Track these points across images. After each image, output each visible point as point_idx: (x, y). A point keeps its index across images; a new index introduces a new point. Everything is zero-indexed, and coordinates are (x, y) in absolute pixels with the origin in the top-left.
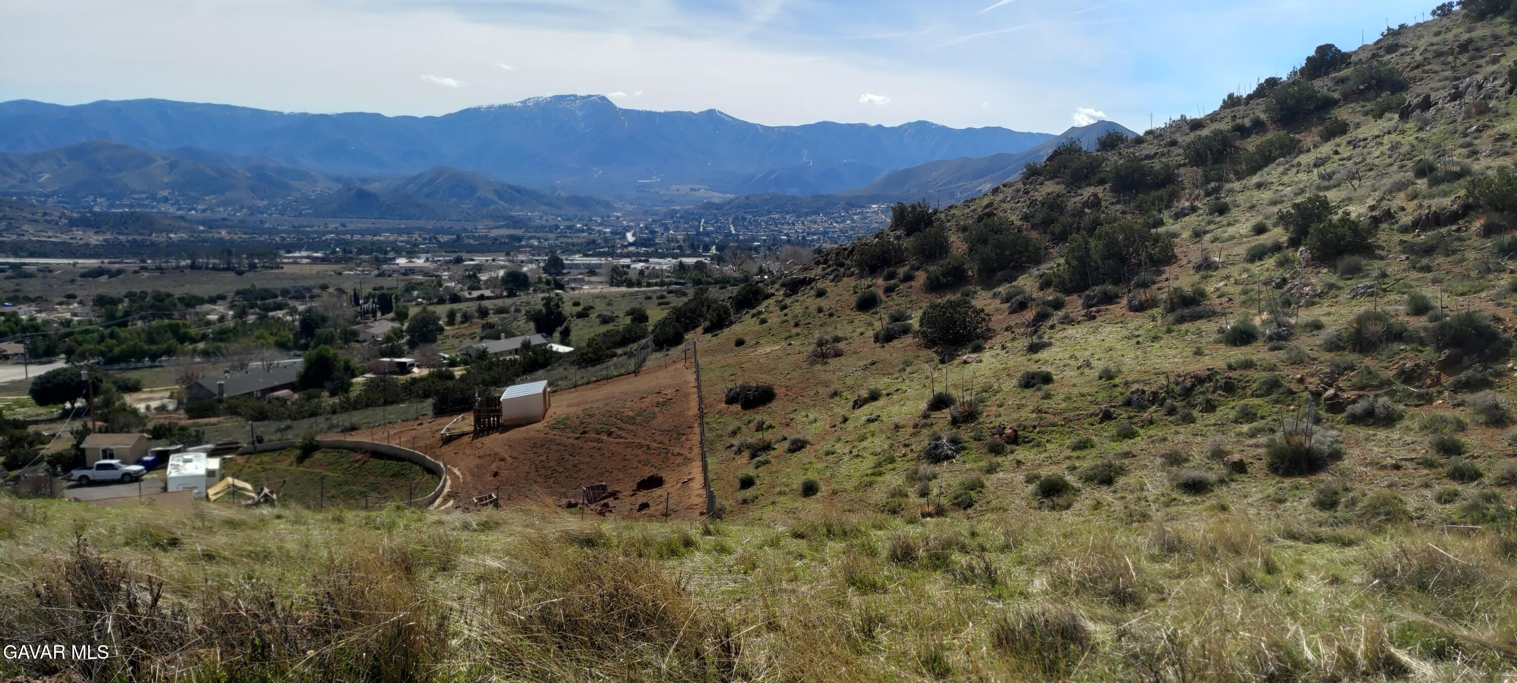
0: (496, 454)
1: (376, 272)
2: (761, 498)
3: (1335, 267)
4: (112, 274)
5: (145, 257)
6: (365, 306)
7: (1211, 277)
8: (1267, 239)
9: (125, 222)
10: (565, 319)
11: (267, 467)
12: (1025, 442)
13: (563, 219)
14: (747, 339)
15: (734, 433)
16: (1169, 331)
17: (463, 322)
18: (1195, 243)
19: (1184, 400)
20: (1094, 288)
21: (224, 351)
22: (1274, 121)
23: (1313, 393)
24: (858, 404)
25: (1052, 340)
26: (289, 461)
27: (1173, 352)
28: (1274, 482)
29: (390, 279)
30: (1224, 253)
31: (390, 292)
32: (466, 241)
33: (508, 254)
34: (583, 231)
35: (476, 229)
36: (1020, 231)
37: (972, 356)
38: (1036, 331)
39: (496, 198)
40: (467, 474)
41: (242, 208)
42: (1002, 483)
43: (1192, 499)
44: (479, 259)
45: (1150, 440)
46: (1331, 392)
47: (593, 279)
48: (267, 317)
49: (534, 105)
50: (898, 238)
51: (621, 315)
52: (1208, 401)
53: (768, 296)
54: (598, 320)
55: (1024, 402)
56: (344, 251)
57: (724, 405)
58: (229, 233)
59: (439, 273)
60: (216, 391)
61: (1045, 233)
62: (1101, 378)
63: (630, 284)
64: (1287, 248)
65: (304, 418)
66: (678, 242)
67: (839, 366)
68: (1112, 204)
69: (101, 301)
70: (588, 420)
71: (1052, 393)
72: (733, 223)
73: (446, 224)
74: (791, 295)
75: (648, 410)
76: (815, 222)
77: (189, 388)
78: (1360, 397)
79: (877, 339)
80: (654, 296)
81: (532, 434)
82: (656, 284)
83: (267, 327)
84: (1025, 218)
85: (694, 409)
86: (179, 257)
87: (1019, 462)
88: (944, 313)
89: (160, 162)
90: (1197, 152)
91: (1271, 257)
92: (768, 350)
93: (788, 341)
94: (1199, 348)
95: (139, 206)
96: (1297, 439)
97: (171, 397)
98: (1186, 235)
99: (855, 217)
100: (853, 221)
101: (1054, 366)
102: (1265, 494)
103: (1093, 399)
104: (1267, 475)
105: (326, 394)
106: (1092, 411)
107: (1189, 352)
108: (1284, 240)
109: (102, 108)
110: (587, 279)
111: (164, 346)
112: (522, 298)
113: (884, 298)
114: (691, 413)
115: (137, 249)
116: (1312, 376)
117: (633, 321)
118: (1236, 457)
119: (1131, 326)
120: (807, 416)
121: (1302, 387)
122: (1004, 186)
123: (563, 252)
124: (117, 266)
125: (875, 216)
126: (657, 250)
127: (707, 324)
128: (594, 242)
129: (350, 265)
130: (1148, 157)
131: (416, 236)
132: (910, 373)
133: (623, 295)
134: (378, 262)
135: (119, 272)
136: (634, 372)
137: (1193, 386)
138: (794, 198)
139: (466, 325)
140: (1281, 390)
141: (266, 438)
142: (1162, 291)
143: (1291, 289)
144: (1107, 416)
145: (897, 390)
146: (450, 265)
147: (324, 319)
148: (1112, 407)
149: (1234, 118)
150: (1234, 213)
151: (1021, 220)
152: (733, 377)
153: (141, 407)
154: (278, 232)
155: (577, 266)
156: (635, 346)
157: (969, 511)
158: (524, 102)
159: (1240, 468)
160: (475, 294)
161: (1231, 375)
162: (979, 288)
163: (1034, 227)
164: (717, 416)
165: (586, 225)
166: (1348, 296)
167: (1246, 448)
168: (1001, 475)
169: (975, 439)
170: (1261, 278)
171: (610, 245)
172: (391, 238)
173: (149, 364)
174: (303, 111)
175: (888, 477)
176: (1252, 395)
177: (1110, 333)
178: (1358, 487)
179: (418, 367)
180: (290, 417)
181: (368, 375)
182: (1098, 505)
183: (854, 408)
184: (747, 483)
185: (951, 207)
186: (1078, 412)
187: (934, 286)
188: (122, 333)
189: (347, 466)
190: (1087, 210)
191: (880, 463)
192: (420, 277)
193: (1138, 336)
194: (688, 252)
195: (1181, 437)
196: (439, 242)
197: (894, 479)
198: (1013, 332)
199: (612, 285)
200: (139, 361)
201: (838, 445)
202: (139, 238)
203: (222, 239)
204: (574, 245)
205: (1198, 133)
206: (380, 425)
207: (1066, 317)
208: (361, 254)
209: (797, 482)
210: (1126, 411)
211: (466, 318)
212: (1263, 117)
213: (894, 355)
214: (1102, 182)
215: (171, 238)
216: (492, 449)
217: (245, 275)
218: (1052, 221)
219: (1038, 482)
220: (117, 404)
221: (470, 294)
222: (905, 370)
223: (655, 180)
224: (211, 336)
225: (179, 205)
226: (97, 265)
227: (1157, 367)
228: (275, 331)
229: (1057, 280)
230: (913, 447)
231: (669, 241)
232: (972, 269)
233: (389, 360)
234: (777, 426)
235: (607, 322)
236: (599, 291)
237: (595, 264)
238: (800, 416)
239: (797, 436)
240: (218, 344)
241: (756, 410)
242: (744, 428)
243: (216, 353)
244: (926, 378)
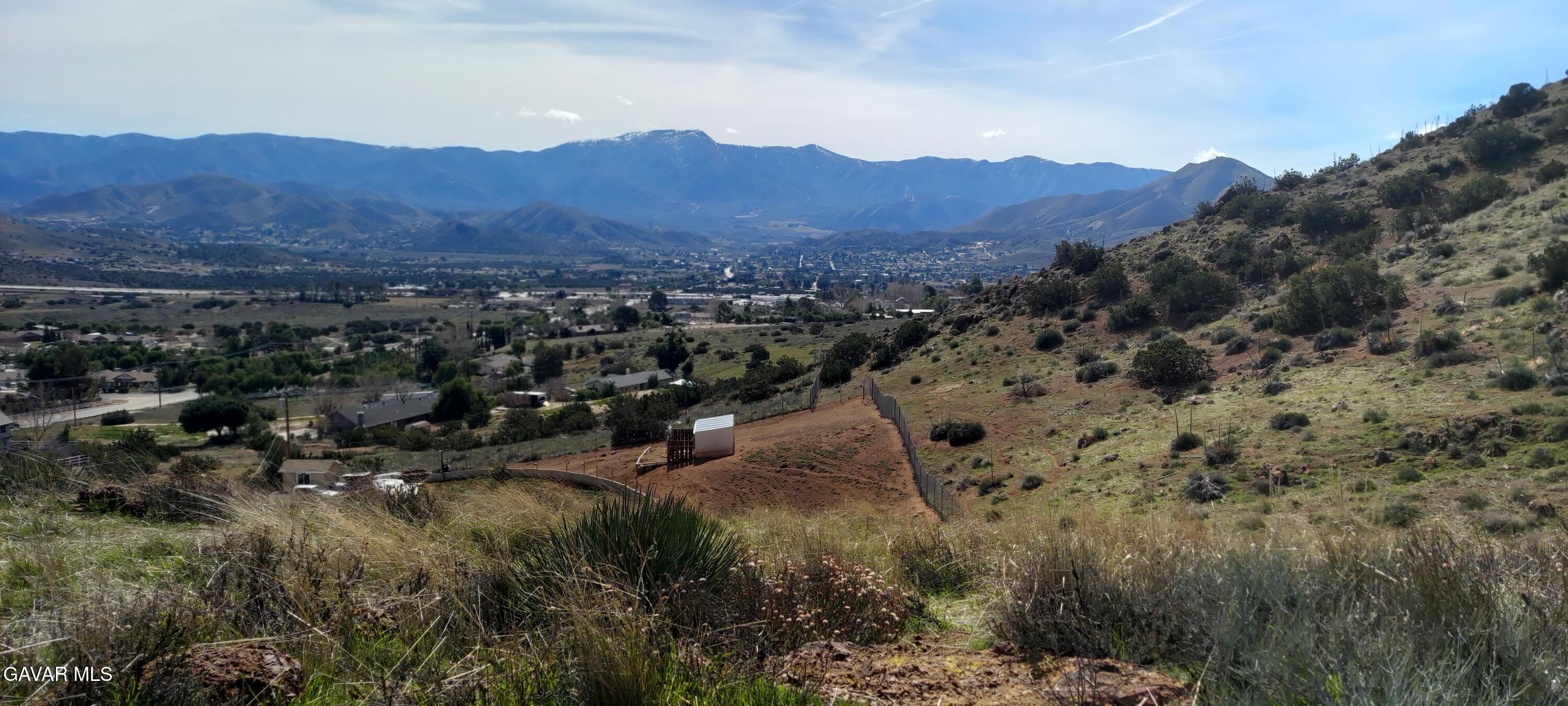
0: (695, 486)
1: (481, 306)
4: (225, 305)
5: (254, 288)
6: (479, 339)
7: (1458, 320)
8: (1516, 282)
9: (233, 255)
10: (688, 355)
12: (1297, 484)
13: (660, 255)
14: (922, 376)
15: (949, 470)
16: (1429, 375)
17: (579, 357)
18: (1423, 286)
19: (1467, 444)
20: (1325, 330)
21: (353, 381)
22: (1473, 162)
24: (1084, 443)
25: (1291, 382)
27: (1442, 396)
29: (496, 313)
30: (1467, 296)
31: (500, 325)
32: (566, 276)
33: (608, 289)
34: (681, 267)
35: (574, 264)
36: (1205, 269)
37: (1200, 396)
38: (1268, 373)
39: (594, 234)
41: (343, 241)
44: (581, 294)
45: (1440, 483)
47: (698, 315)
48: (384, 349)
49: (633, 140)
50: (1067, 276)
51: (740, 352)
52: (1496, 446)
53: (933, 334)
54: (717, 356)
55: (1283, 443)
56: (448, 285)
57: (929, 442)
58: (332, 266)
59: (543, 308)
60: (356, 421)
61: (1234, 273)
62: (1366, 420)
63: (739, 321)
64: (1540, 292)
66: (777, 278)
67: (1047, 405)
68: (1303, 245)
69: (223, 331)
70: (785, 454)
71: (1314, 434)
72: (833, 259)
73: (544, 259)
74: (959, 334)
75: (848, 446)
76: (918, 260)
77: (328, 418)
79: (1078, 378)
80: (769, 333)
81: (729, 466)
82: (765, 321)
83: (388, 358)
84: (1210, 258)
85: (897, 444)
86: (285, 287)
87: (1296, 504)
88: (1164, 353)
89: (266, 195)
90: (1393, 193)
91: (1524, 301)
92: (949, 388)
93: (969, 380)
94: (1472, 392)
95: (244, 238)
97: (311, 425)
98: (1410, 277)
99: (960, 255)
100: (957, 258)
101: (1304, 408)
103: (1363, 441)
105: (465, 425)
106: (1365, 453)
107: (1460, 396)
108: (1534, 282)
109: (209, 141)
110: (692, 315)
111: (291, 377)
112: (632, 334)
113: (1065, 338)
114: (896, 449)
115: (244, 281)
117: (754, 357)
118: (1542, 501)
119: (1380, 369)
120: (1027, 454)
122: (1176, 225)
123: (664, 288)
124: (228, 297)
125: (980, 254)
126: (757, 286)
127: (873, 360)
128: (693, 277)
129: (454, 299)
130: (1336, 197)
131: (515, 270)
132: (1133, 413)
133: (736, 332)
134: (482, 296)
135: (232, 303)
136: (809, 408)
137: (1477, 430)
138: (895, 234)
139: (583, 359)
142: (1403, 334)
143: (1559, 334)
144: (1384, 459)
145: (1125, 430)
146: (554, 300)
147: (445, 352)
148: (1387, 449)
149: (1427, 158)
150: (1462, 256)
151: (1204, 259)
152: (930, 415)
153: (284, 435)
154: (380, 265)
155: (679, 302)
156: (797, 382)
158: (622, 137)
159: (1548, 511)
160: (586, 329)
161: (1517, 419)
162: (1169, 328)
163: (1221, 267)
164: (926, 452)
165: (684, 261)
167: (1550, 492)
168: (1280, 515)
169: (1239, 480)
170: (1520, 322)
171: (709, 280)
172: (491, 272)
173: (276, 393)
174: (404, 145)
176: (1545, 440)
177: (1356, 376)
179: (549, 399)
181: (500, 408)
183: (1080, 447)
185: (1119, 246)
186: (1349, 455)
187: (1121, 326)
188: (247, 363)
190: (1276, 251)
191: (1138, 502)
192: (525, 312)
193: (1393, 379)
194: (789, 289)
195: (1473, 481)
196: (538, 276)
198: (1239, 374)
199: (719, 321)
200: (267, 391)
201: (1080, 484)
202: (246, 270)
203: (325, 271)
204: (672, 281)
205: (1388, 173)
206: (560, 456)
207: (1298, 359)
208: (464, 288)
210: (1404, 454)
211: (582, 353)
212: (1462, 157)
213: (1108, 395)
214: (1289, 222)
215: (276, 271)
216: (691, 481)
217: (353, 307)
218: (1241, 262)
220: (263, 433)
221: (580, 328)
222: (1125, 410)
223: (752, 215)
224: (332, 367)
225: (283, 237)
226: (209, 296)
227: (1429, 410)
228: (397, 363)
229: (1276, 322)
230: (1171, 486)
231: (768, 277)
232: (1159, 308)
233: (521, 393)
234: (995, 463)
235: (727, 359)
236: (709, 327)
237: (698, 300)
238: (1019, 454)
239: (1029, 474)
240: (343, 375)
241: (968, 447)
242: (959, 465)
243: (346, 384)
244: (1154, 418)
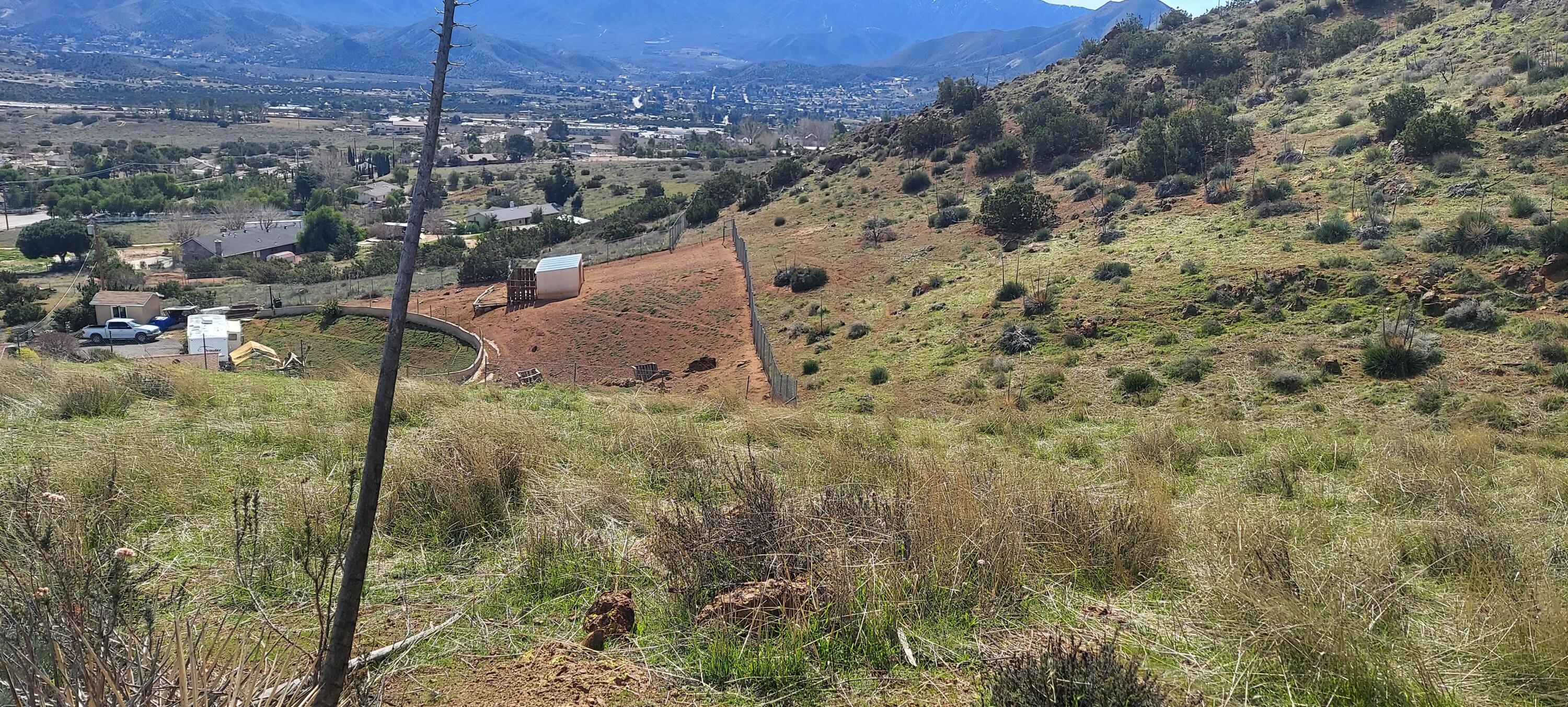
0: (533, 328)
1: (369, 130)
2: (826, 384)
3: (1432, 164)
4: (88, 121)
5: (120, 103)
6: (362, 165)
7: (1295, 169)
8: (1357, 131)
9: (97, 65)
10: (577, 190)
11: (289, 332)
12: (1104, 335)
13: (565, 81)
14: (787, 218)
15: (786, 317)
16: (1253, 225)
17: (466, 188)
18: (1272, 133)
19: (1273, 297)
20: (1169, 177)
21: (218, 207)
23: (1410, 295)
24: (919, 291)
25: (1125, 231)
26: (312, 327)
27: (1259, 247)
28: (1370, 384)
29: (384, 137)
30: (1308, 145)
31: (386, 152)
32: (463, 100)
33: (507, 116)
34: (586, 94)
35: (473, 87)
36: (1078, 112)
37: (1038, 244)
38: (1107, 221)
39: (494, 56)
40: (505, 348)
41: (221, 54)
42: (1083, 377)
43: (1285, 398)
44: (477, 120)
45: (1238, 337)
46: (1430, 293)
47: (600, 146)
48: (258, 173)
50: (945, 116)
51: (635, 187)
52: (1299, 299)
53: (807, 174)
54: (610, 191)
55: (1101, 294)
56: (334, 106)
57: (773, 287)
58: (209, 82)
60: (214, 250)
61: (1105, 116)
62: (1183, 272)
63: (641, 154)
64: (1376, 142)
65: (317, 282)
66: (688, 110)
67: (894, 250)
68: (1178, 87)
69: (79, 150)
70: (628, 297)
71: (1132, 285)
72: (746, 92)
74: (831, 174)
75: (692, 289)
76: (834, 95)
77: (185, 245)
78: (1461, 300)
79: (932, 223)
80: (669, 168)
81: (570, 309)
82: (668, 155)
83: (261, 183)
84: (1084, 99)
85: (742, 291)
86: (157, 105)
87: (1099, 356)
90: (1268, 35)
91: (1359, 151)
92: (811, 231)
93: (832, 222)
94: (1288, 244)
95: (110, 48)
96: (1396, 341)
97: (166, 254)
98: (1262, 124)
99: (876, 91)
100: (874, 94)
101: (1130, 258)
102: (1362, 395)
103: (1176, 293)
104: (1363, 376)
105: (330, 257)
106: (1175, 306)
107: (1276, 247)
108: (1374, 132)
110: (593, 146)
111: (151, 201)
112: (526, 164)
113: (932, 180)
114: (738, 294)
115: (111, 95)
116: (1410, 277)
117: (649, 193)
118: (1331, 358)
119: (1211, 218)
120: (864, 302)
121: (1399, 288)
122: (1059, 63)
123: (566, 116)
124: (91, 112)
125: (897, 90)
126: (666, 118)
127: (742, 200)
128: (599, 106)
129: (341, 121)
130: (1215, 39)
131: (409, 93)
132: (972, 261)
133: (635, 166)
134: (371, 120)
135: (95, 119)
136: (669, 249)
137: (1283, 283)
138: (812, 67)
139: (469, 190)
140: (1377, 291)
141: (284, 303)
142: (1242, 183)
143: (1383, 185)
144: (1192, 312)
145: (960, 278)
146: (446, 125)
147: (320, 179)
148: (1196, 302)
150: (1315, 102)
151: (1079, 101)
152: (780, 259)
153: (136, 264)
154: (262, 83)
155: (582, 132)
156: (665, 221)
157: (1050, 404)
159: (1334, 368)
160: (477, 157)
161: (1323, 273)
162: (1034, 172)
163: (1093, 109)
164: (767, 298)
165: (590, 88)
166: (1447, 195)
167: (1339, 349)
168: (1081, 368)
169: (1051, 332)
170: (1350, 173)
171: (616, 110)
172: (383, 94)
173: (136, 218)
175: (960, 367)
176: (1346, 295)
177: (1188, 225)
178: (1460, 393)
179: (425, 233)
180: (301, 280)
181: (372, 240)
182: (1185, 402)
183: (914, 295)
184: (810, 369)
185: (1002, 85)
186: (1160, 307)
187: (987, 170)
188: (104, 184)
189: (375, 334)
190: (1149, 93)
191: (951, 353)
192: (416, 137)
193: (1220, 229)
194: (699, 121)
195: (1270, 336)
197: (967, 370)
198: (1081, 221)
199: (621, 154)
200: (125, 215)
201: (902, 333)
202: (112, 83)
203: (200, 87)
204: (577, 109)
205: (1267, 13)
207: (1139, 206)
208: (352, 110)
209: (866, 368)
210: (1211, 307)
211: (469, 183)
213: (953, 241)
214: (1166, 63)
215: (146, 85)
216: (528, 323)
217: (229, 128)
218: (1113, 105)
219: (1121, 377)
220: (110, 260)
221: (471, 157)
222: (965, 257)
223: (663, 41)
224: (200, 191)
225: (153, 48)
226: (70, 111)
227: (1243, 262)
228: (268, 189)
229: (1125, 168)
230: (985, 337)
231: (678, 109)
232: (1027, 152)
233: (394, 224)
234: (832, 311)
235: (620, 194)
236: (608, 159)
237: (602, 130)
238: (856, 302)
239: (857, 322)
240: (209, 200)
241: (808, 294)
242: (797, 312)
243: (209, 209)
244: (991, 266)
